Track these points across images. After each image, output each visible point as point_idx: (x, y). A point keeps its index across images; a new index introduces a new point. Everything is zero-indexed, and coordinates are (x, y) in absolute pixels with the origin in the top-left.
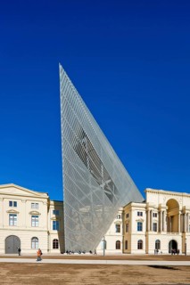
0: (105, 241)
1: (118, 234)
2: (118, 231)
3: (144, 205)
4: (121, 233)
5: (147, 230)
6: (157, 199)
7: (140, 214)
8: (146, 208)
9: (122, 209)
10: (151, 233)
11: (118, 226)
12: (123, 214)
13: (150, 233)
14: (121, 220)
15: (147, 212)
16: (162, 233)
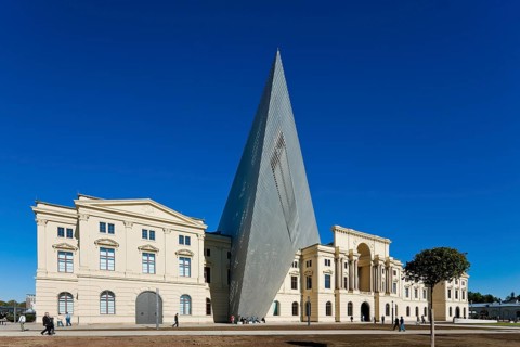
0: (277, 303)
1: (294, 291)
2: (294, 286)
3: (332, 249)
4: (298, 291)
5: (337, 288)
6: (347, 241)
7: (327, 263)
8: (335, 254)
9: (299, 252)
10: (343, 291)
11: (294, 279)
12: (301, 260)
13: (341, 291)
14: (298, 269)
15: (336, 260)
16: (355, 292)
